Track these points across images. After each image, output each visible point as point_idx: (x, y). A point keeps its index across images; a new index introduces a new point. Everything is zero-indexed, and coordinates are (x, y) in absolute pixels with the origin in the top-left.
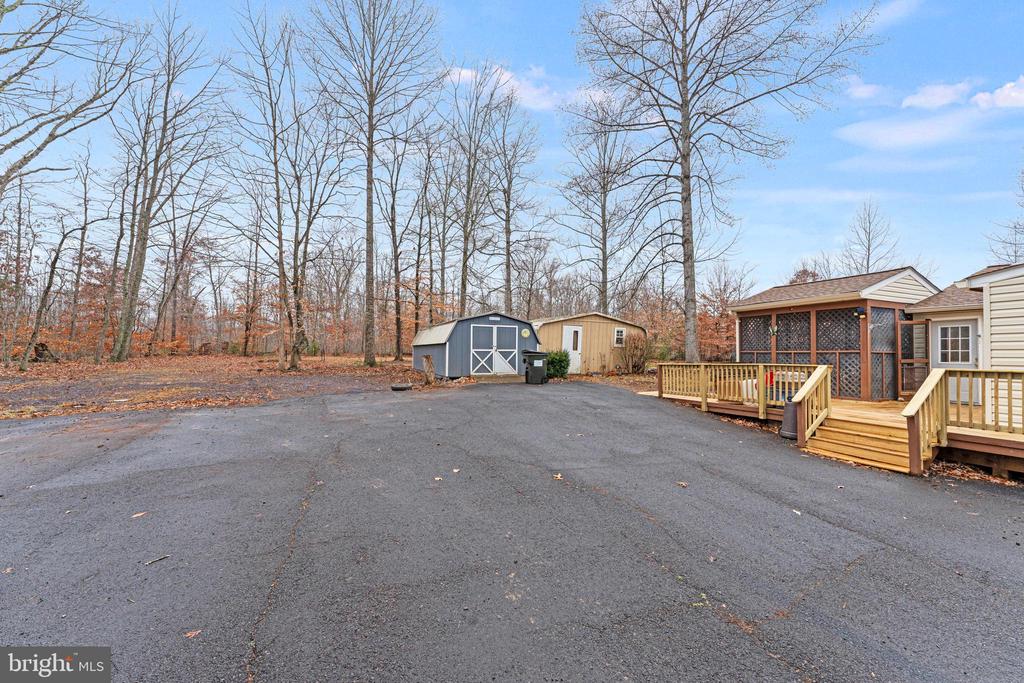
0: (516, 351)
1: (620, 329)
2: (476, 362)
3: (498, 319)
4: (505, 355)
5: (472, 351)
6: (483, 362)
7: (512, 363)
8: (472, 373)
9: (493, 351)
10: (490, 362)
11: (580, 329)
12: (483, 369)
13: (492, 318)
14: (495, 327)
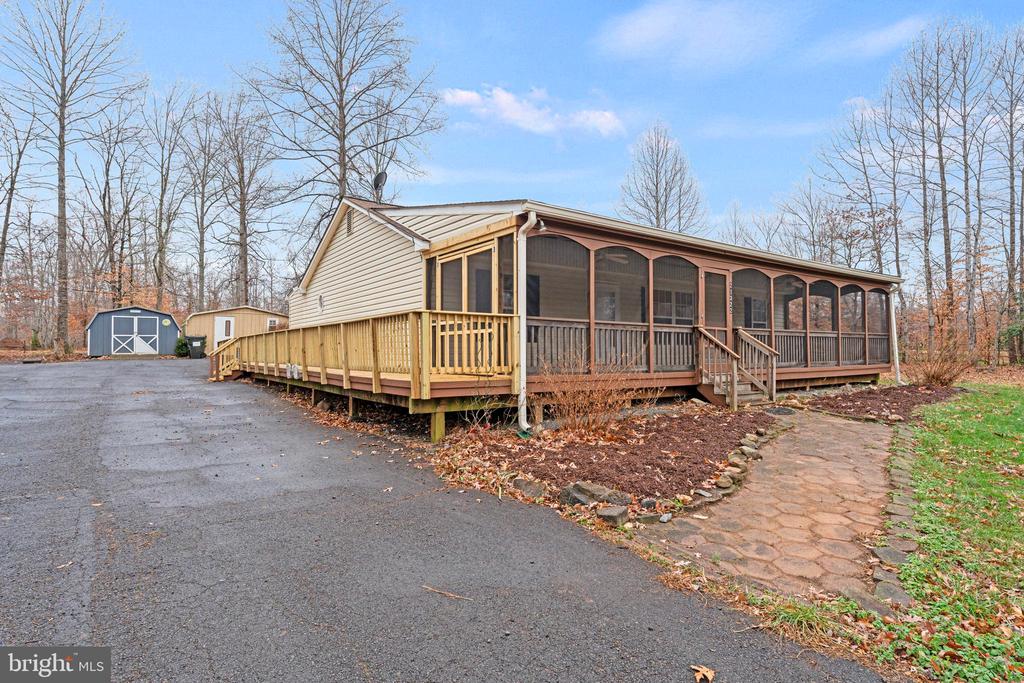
0: (157, 336)
1: (274, 319)
2: (117, 344)
3: (139, 311)
4: (146, 340)
5: (113, 336)
6: (124, 345)
7: (153, 345)
8: (113, 353)
9: (134, 336)
10: (131, 344)
11: (232, 320)
12: (124, 350)
13: (132, 311)
14: (136, 318)
